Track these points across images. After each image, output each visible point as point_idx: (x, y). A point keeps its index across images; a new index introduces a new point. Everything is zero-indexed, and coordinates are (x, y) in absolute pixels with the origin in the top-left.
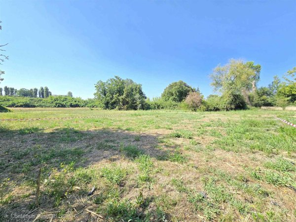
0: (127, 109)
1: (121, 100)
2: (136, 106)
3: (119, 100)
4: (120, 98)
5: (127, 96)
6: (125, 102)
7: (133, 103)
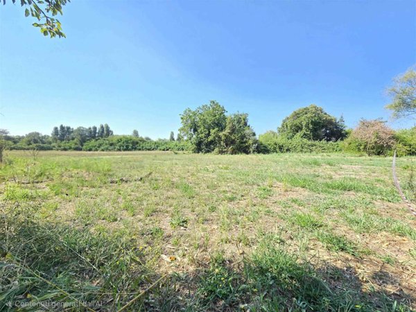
0: (234, 152)
1: (223, 138)
2: (248, 147)
3: (220, 137)
4: (221, 134)
5: (233, 131)
6: (229, 142)
7: (242, 143)
